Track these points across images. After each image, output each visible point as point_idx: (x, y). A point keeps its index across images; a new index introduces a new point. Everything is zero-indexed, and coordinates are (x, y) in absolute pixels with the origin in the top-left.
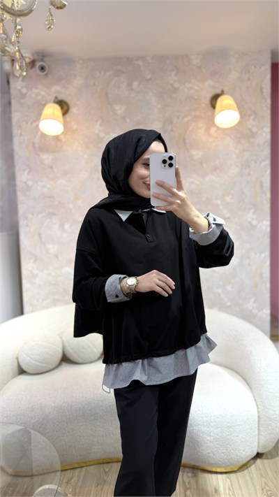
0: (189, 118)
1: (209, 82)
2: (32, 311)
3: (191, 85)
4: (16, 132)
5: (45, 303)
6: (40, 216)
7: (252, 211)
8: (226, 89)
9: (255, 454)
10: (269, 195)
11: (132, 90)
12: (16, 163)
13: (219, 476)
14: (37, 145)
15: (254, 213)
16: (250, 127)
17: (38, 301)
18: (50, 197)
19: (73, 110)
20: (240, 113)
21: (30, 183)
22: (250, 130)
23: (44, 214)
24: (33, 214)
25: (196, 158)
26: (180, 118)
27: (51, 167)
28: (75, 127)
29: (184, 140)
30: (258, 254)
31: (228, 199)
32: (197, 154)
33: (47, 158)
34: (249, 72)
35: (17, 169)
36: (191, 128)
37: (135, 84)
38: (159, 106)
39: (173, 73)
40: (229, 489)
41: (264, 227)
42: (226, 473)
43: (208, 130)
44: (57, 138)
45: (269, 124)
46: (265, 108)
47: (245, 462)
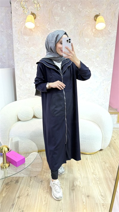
0: (85, 24)
1: (94, 9)
2: (20, 100)
3: (87, 10)
4: (14, 26)
5: (25, 97)
6: (23, 62)
7: (106, 64)
8: (101, 13)
9: (100, 149)
10: (113, 58)
11: (63, 10)
12: (14, 40)
13: (88, 155)
14: (22, 32)
15: (107, 65)
16: (109, 30)
17: (22, 96)
18: (27, 54)
19: (38, 18)
20: (106, 24)
21: (19, 48)
22: (109, 31)
23: (25, 61)
24: (20, 61)
25: (86, 41)
26: (81, 24)
27: (28, 42)
28: (38, 25)
29: (82, 33)
30: (107, 81)
31: (98, 59)
32: (87, 40)
33: (26, 38)
34: (111, 5)
35: (14, 42)
36: (85, 29)
37: (64, 8)
38: (73, 18)
39: (80, 4)
40: (91, 159)
41: (110, 71)
42: (90, 154)
43: (92, 30)
44: (31, 30)
45: (116, 29)
46: (116, 22)
47: (97, 151)
